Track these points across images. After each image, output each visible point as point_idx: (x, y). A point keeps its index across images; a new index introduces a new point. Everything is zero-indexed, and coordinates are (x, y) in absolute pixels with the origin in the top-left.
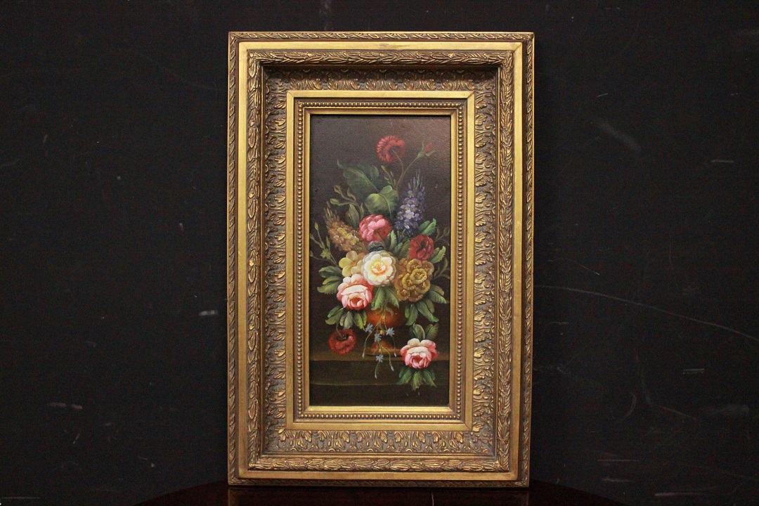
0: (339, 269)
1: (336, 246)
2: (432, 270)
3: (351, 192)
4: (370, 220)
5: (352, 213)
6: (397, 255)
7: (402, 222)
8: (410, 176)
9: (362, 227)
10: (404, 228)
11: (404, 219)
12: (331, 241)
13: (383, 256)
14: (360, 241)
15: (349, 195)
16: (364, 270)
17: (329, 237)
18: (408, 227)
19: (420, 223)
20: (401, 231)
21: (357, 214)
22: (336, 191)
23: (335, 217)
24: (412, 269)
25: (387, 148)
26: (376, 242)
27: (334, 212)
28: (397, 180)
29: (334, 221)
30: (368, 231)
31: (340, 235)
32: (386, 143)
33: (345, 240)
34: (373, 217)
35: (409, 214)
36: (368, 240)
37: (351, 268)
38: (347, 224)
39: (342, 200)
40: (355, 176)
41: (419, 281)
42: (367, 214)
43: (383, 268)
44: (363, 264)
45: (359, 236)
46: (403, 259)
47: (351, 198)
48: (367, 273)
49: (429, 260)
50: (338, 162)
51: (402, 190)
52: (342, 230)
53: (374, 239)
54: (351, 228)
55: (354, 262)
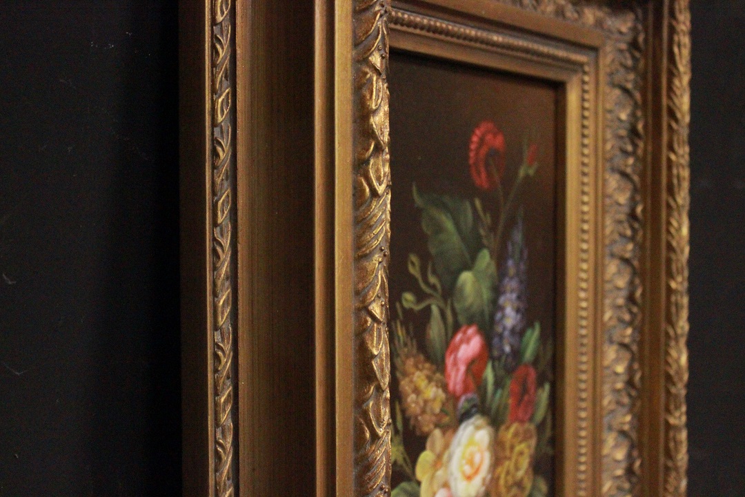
0: (415, 485)
1: (412, 422)
2: (533, 442)
3: (434, 272)
4: (461, 342)
5: (435, 330)
6: (495, 422)
7: (501, 336)
8: (511, 223)
9: (449, 361)
10: (503, 350)
11: (504, 328)
12: (403, 411)
13: (478, 428)
14: (447, 399)
15: (433, 280)
16: (452, 474)
17: (400, 403)
18: (507, 349)
19: (521, 334)
20: (499, 359)
21: (443, 331)
22: (412, 270)
23: (409, 343)
24: (512, 448)
25: (484, 150)
26: (469, 395)
27: (408, 332)
28: (495, 234)
29: (407, 357)
30: (458, 370)
31: (417, 391)
32: (482, 141)
33: (426, 402)
34: (465, 333)
35: (510, 317)
36: (458, 394)
37: (432, 477)
38: (428, 358)
39: (420, 296)
40: (439, 229)
41: (520, 474)
42: (457, 328)
43: (477, 458)
44: (450, 458)
45: (445, 387)
46: (503, 428)
47: (433, 287)
48: (456, 479)
49: (531, 419)
50: (414, 189)
51: (500, 259)
52: (419, 378)
53: (466, 390)
54: (434, 367)
55: (438, 461)
